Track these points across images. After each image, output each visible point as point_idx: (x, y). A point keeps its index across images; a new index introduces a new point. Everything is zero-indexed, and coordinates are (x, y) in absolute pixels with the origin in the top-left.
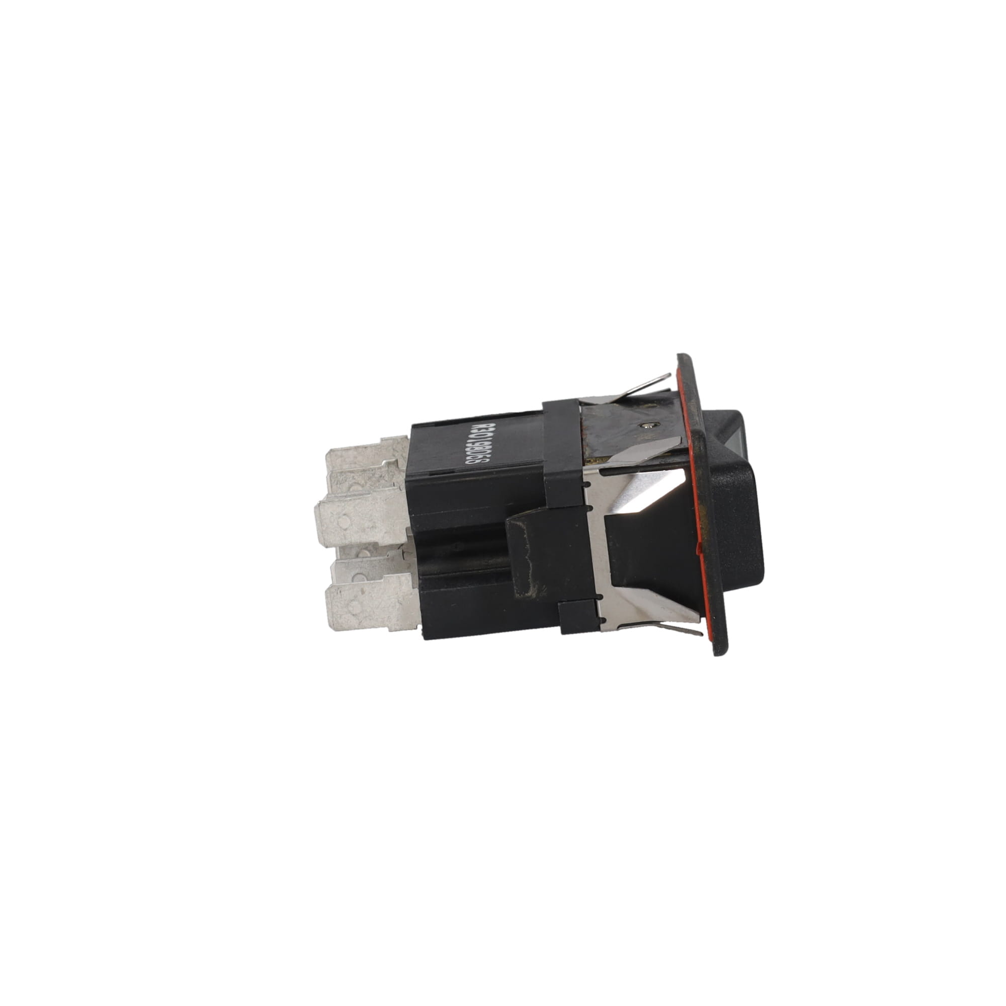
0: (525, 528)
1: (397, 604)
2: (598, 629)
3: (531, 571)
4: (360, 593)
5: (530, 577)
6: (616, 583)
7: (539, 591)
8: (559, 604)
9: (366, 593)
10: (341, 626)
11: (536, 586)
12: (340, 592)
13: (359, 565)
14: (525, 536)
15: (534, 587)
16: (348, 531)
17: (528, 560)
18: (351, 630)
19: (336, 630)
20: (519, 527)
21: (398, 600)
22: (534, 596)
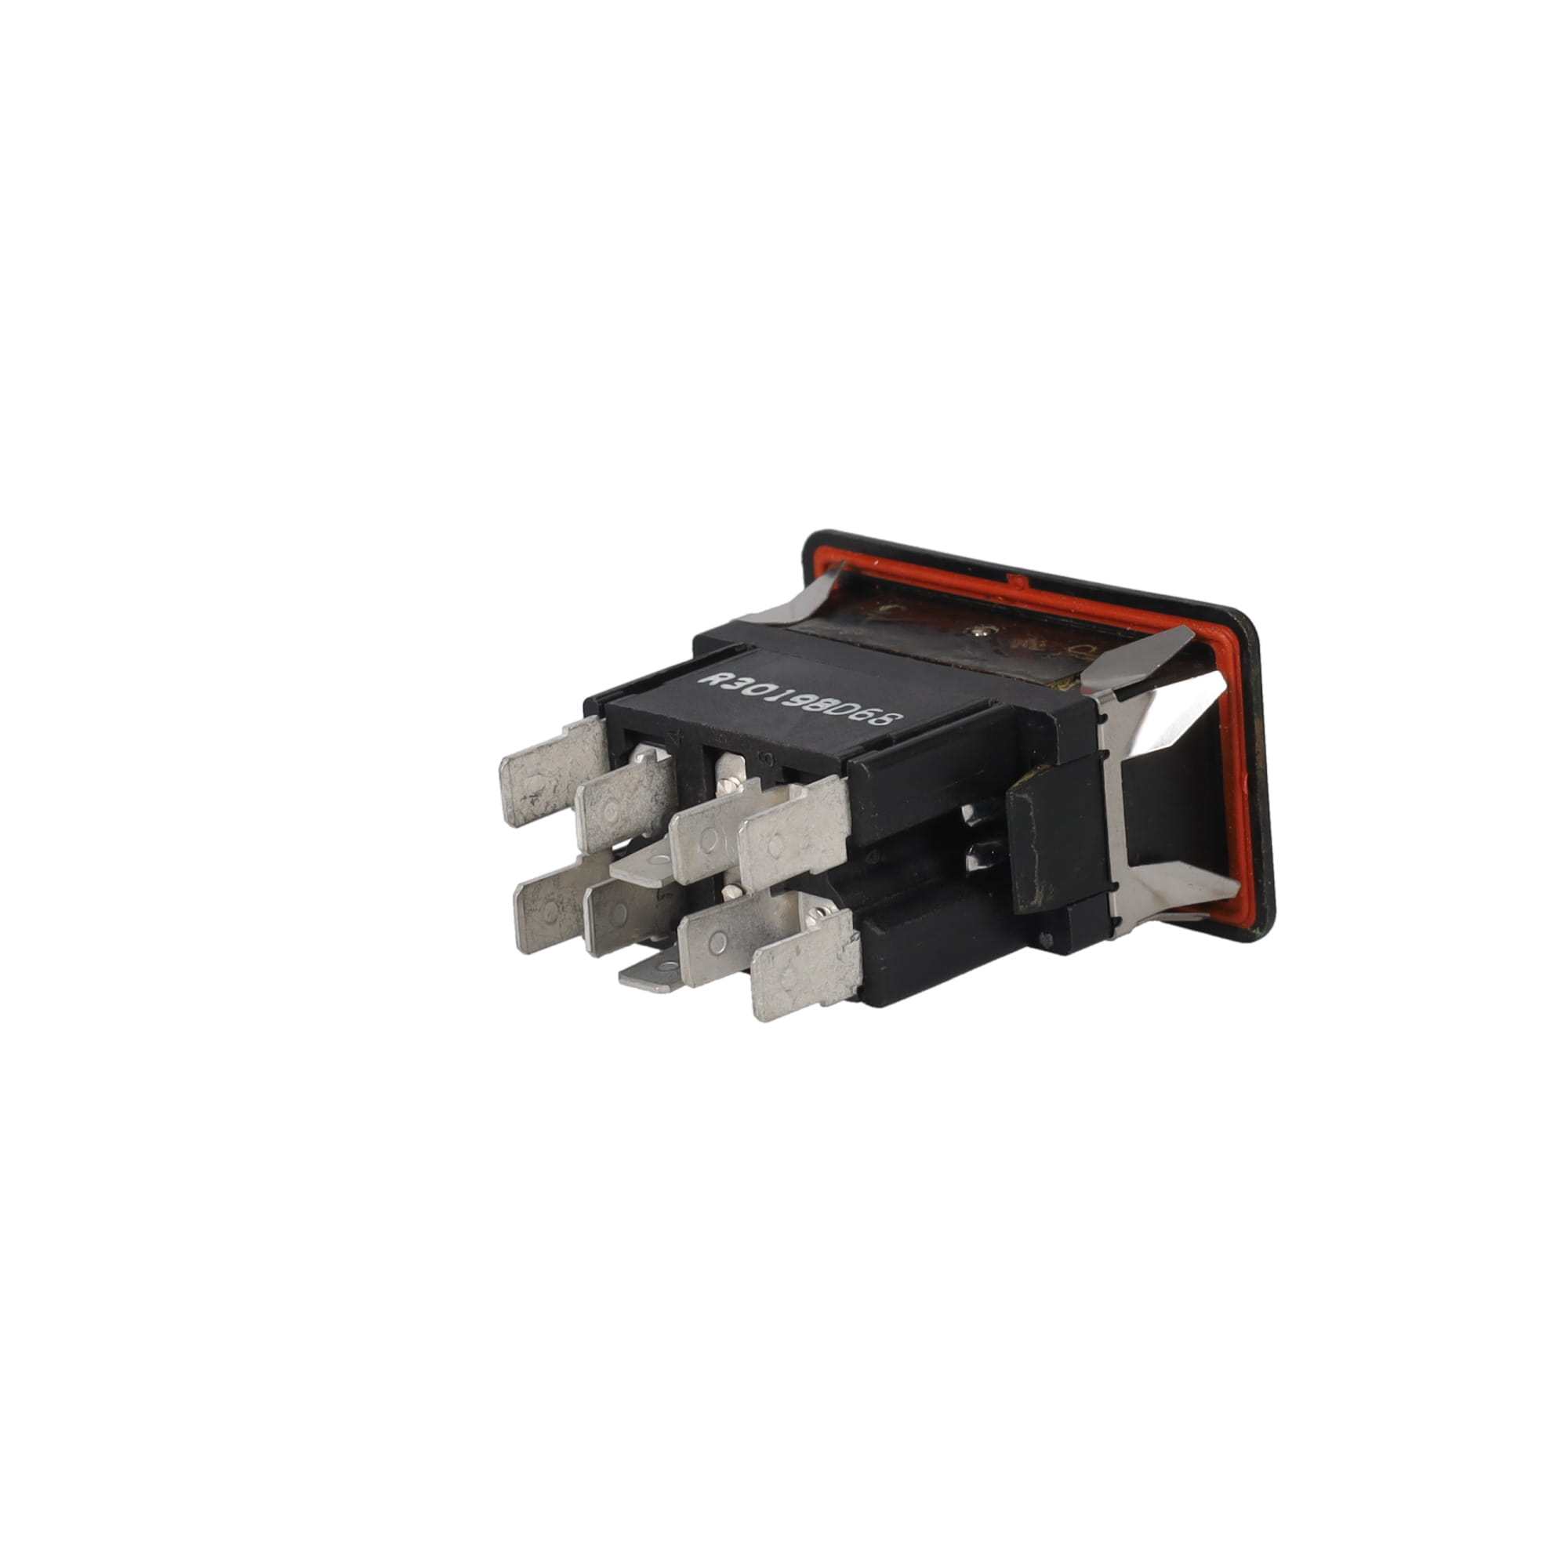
0: (1031, 802)
1: (836, 960)
2: (1110, 935)
3: (1036, 867)
4: (795, 954)
5: (1036, 875)
6: (1132, 863)
7: (1046, 893)
8: (1070, 909)
9: (802, 952)
10: (772, 1013)
11: (1043, 887)
12: (773, 958)
13: (717, 919)
14: (1031, 814)
15: (1040, 890)
16: (780, 860)
17: (1035, 851)
18: (784, 1015)
19: (767, 1020)
20: (1024, 801)
21: (837, 955)
22: (1040, 903)
